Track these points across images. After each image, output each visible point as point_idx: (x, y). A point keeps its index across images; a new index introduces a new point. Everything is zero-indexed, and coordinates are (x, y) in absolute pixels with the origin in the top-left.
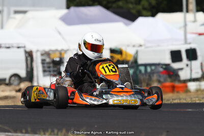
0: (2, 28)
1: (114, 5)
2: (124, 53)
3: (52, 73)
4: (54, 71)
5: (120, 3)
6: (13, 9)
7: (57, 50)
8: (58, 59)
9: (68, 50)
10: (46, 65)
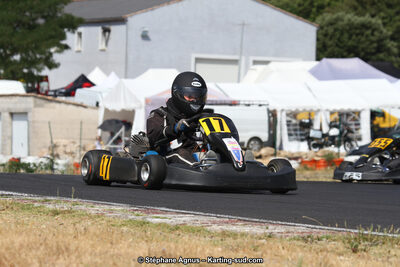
0: (239, 81)
1: (374, 57)
2: (387, 116)
3: (299, 137)
4: (301, 135)
5: (381, 55)
6: (252, 58)
7: (304, 110)
8: (307, 121)
9: (319, 111)
10: (291, 128)
